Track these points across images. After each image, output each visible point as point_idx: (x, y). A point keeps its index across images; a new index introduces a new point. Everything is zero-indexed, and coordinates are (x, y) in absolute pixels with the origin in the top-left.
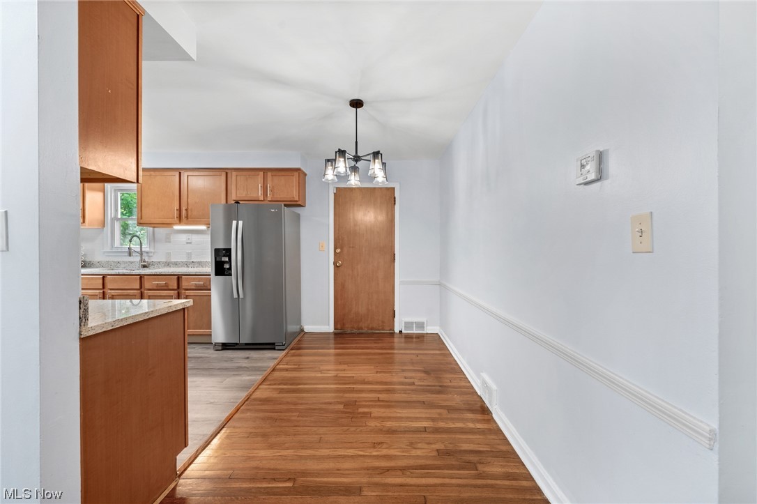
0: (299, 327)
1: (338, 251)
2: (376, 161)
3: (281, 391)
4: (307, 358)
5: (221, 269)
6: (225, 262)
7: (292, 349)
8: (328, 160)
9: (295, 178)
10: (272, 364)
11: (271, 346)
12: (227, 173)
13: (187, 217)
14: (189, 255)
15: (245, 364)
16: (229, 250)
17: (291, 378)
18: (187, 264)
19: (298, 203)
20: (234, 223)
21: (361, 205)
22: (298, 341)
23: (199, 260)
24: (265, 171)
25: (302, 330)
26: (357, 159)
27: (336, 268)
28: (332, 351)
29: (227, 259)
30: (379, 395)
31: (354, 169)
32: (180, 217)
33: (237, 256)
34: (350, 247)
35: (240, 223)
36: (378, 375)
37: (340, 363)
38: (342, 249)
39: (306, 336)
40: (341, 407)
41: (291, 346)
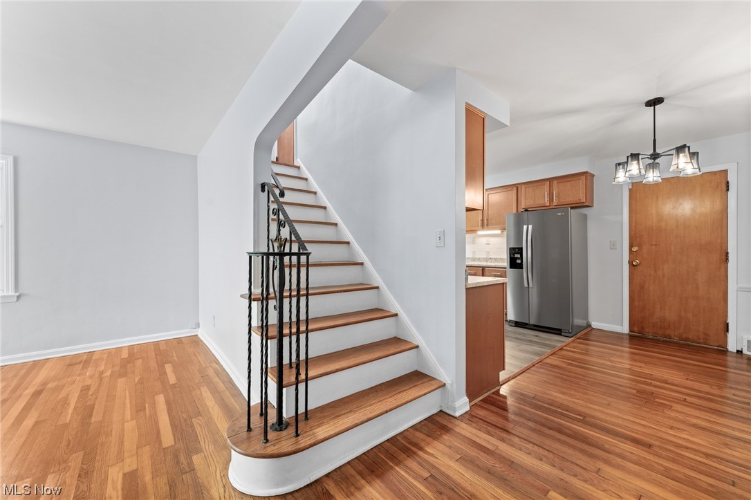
0: (586, 322)
1: (635, 249)
2: (681, 155)
3: (569, 364)
4: (594, 348)
5: (515, 263)
6: (517, 258)
7: (578, 338)
8: (619, 164)
9: (582, 182)
10: (559, 345)
11: (558, 332)
12: (517, 187)
13: (488, 225)
14: (488, 253)
15: (535, 339)
16: (521, 249)
17: (578, 359)
18: (486, 260)
19: (585, 204)
20: (525, 227)
21: (668, 198)
22: (586, 333)
23: (496, 257)
24: (550, 180)
25: (589, 326)
26: (655, 156)
27: (632, 267)
28: (627, 349)
29: (519, 256)
30: (686, 397)
31: (653, 166)
32: (483, 225)
33: (527, 254)
34: (652, 245)
35: (530, 227)
36: (689, 382)
37: (635, 361)
38: (640, 246)
39: (594, 332)
40: (635, 392)
41: (578, 335)
